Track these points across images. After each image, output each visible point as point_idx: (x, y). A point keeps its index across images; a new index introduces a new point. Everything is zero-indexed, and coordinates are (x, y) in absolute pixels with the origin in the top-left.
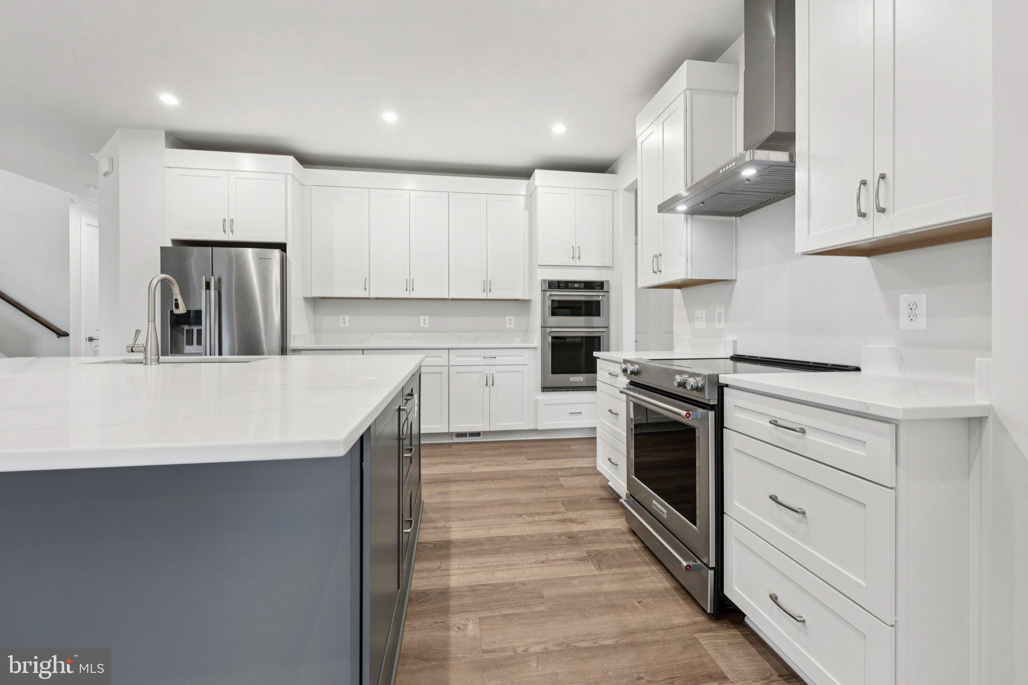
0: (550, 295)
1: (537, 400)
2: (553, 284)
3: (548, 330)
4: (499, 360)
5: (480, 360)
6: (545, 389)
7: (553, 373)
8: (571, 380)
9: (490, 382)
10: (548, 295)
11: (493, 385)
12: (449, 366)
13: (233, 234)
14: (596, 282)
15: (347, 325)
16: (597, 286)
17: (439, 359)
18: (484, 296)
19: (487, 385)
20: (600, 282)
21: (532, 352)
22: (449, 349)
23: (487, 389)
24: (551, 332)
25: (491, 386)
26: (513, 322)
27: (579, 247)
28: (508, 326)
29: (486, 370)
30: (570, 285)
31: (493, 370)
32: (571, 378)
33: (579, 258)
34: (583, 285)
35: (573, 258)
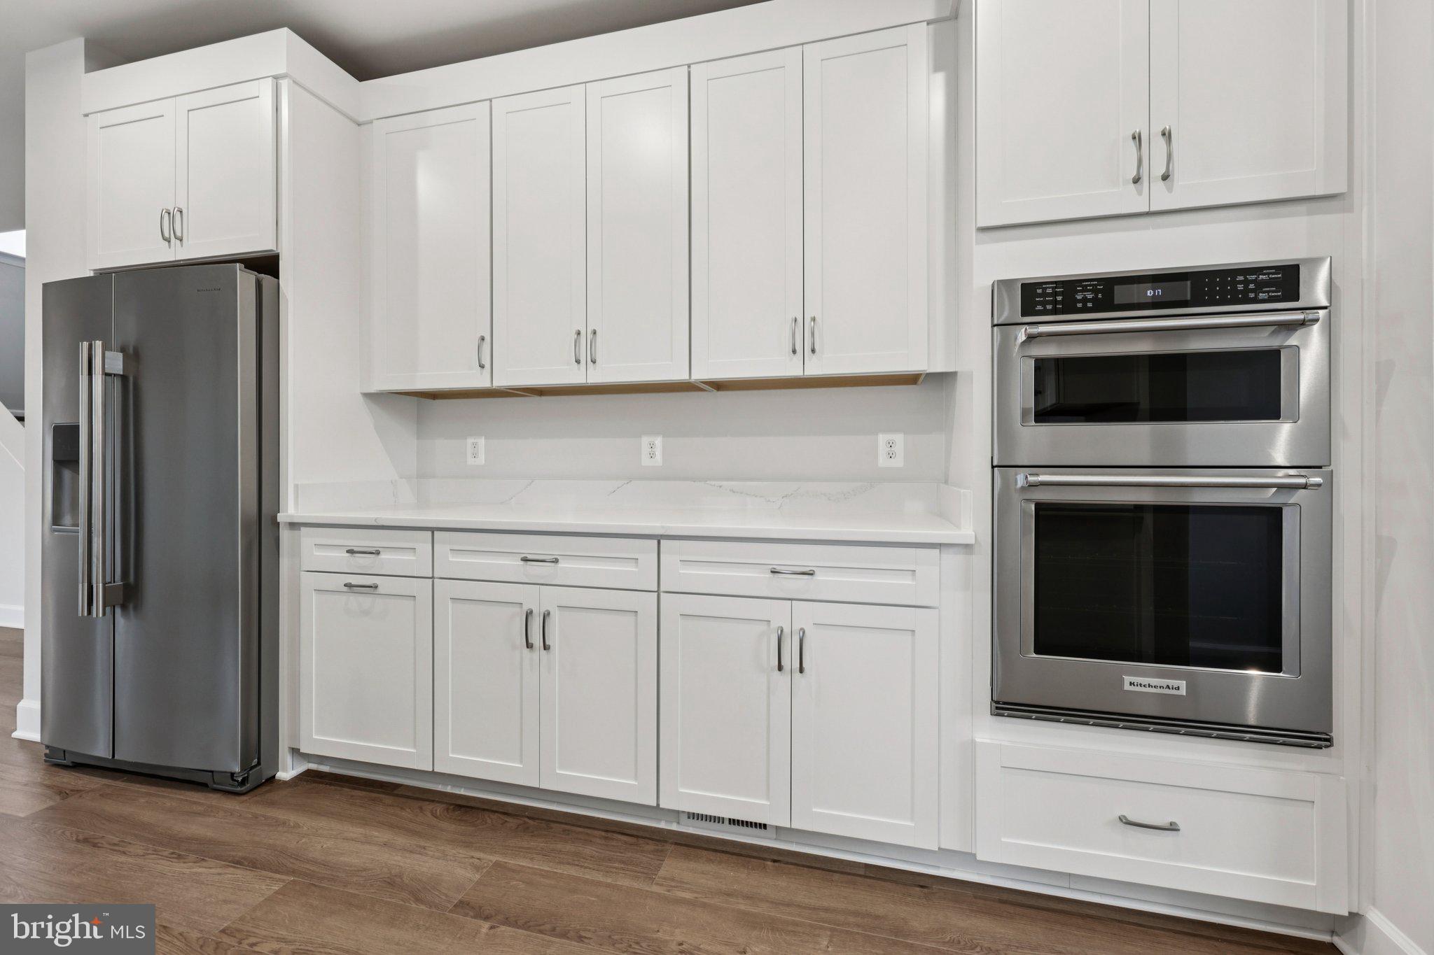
0: (1031, 338)
1: (973, 742)
2: (1044, 294)
3: (1020, 478)
4: (826, 583)
5: (758, 580)
6: (1004, 707)
7: (1042, 647)
8: (1127, 687)
9: (790, 659)
10: (1022, 337)
11: (801, 670)
12: (658, 592)
13: (182, 246)
14: (1258, 270)
15: (481, 459)
16: (1260, 286)
17: (630, 568)
18: (792, 369)
19: (780, 668)
20: (1278, 269)
21: (952, 560)
22: (659, 538)
23: (782, 680)
24: (1033, 486)
25: (797, 674)
26: (899, 448)
27: (1167, 135)
28: (883, 461)
29: (779, 615)
30: (1120, 294)
31: (805, 616)
32: (1127, 679)
33: (1165, 177)
34: (1187, 289)
35: (1136, 180)
